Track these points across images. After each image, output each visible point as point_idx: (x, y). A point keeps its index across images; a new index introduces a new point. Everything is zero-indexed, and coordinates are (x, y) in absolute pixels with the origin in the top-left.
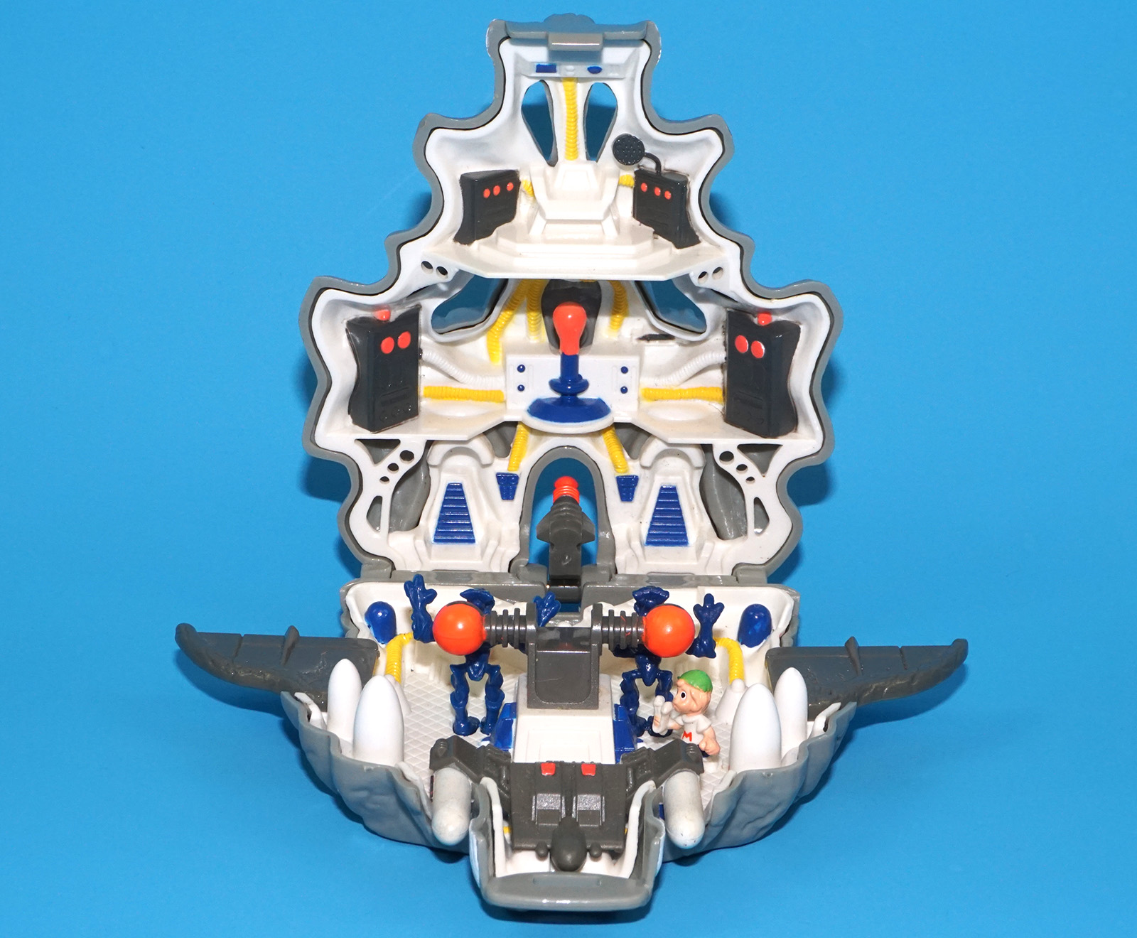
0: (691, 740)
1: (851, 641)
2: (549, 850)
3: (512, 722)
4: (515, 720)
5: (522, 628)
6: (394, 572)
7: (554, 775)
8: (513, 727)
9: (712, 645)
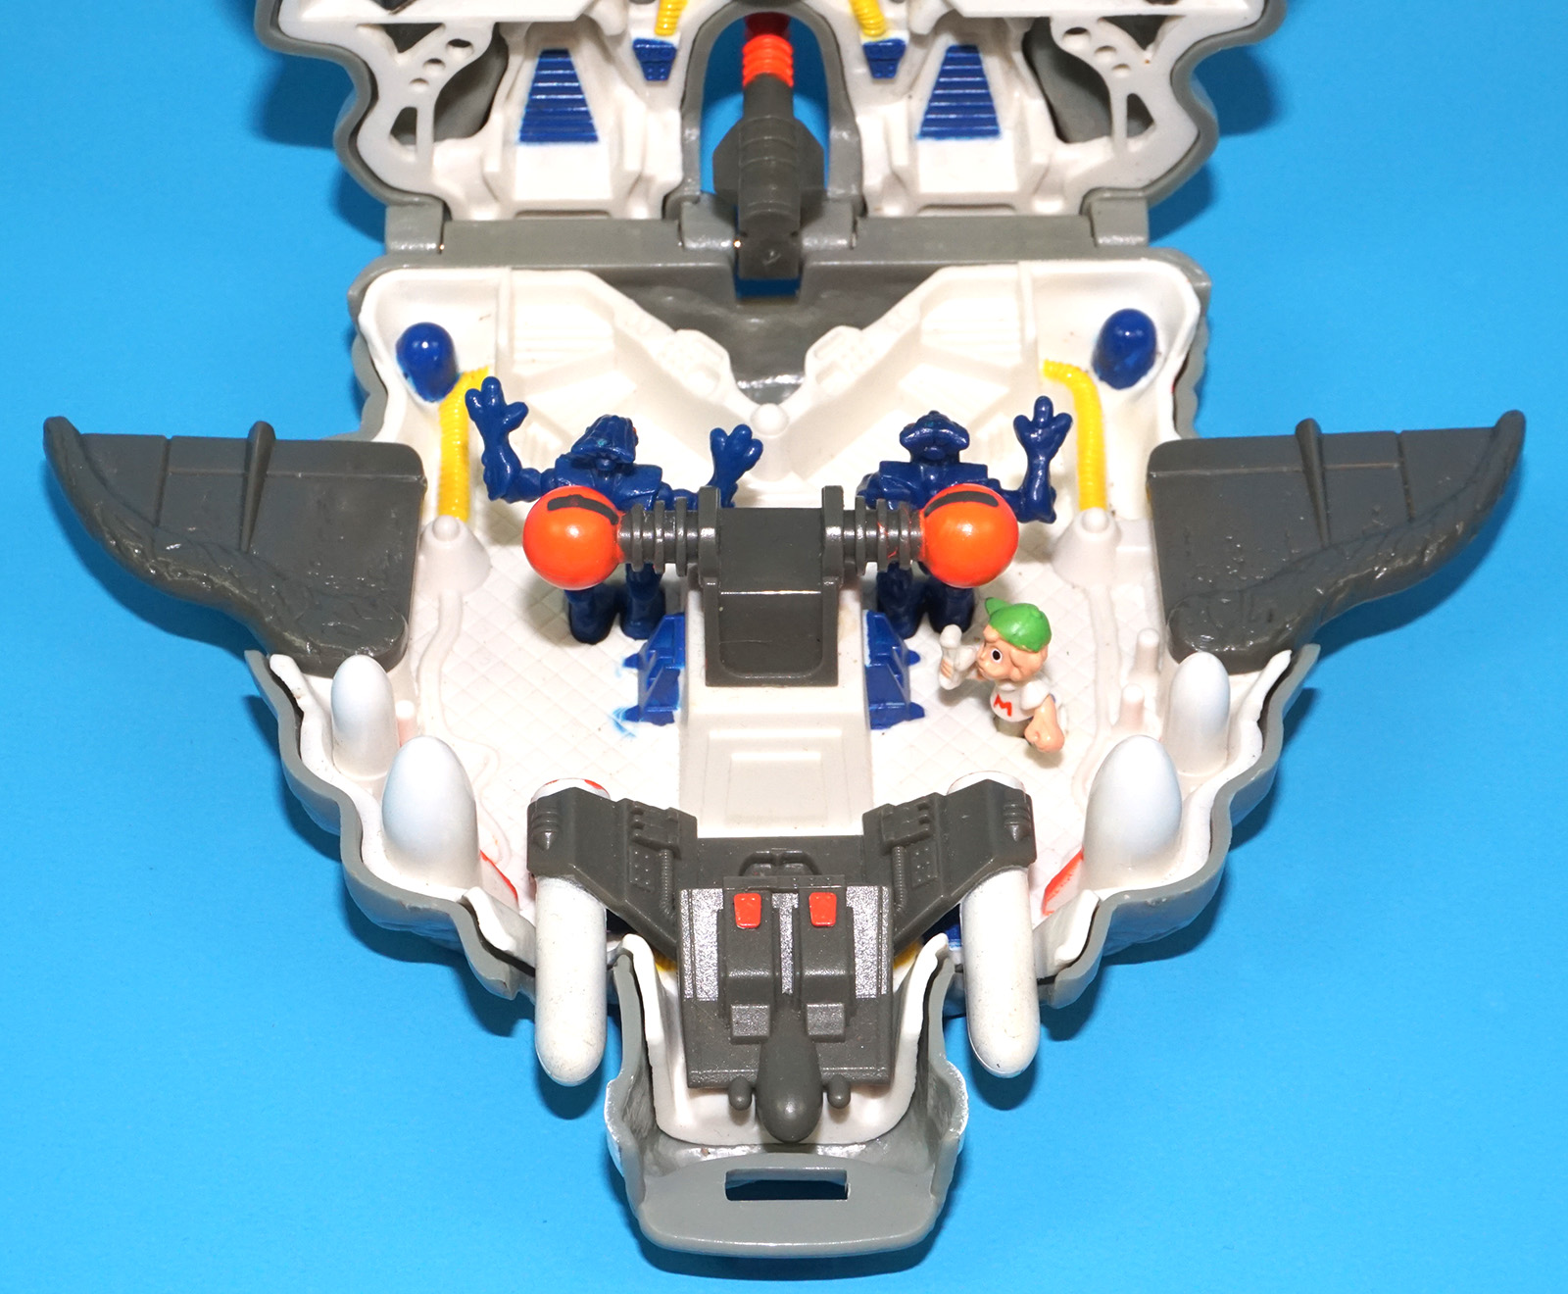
0: (1009, 713)
1: (1305, 427)
2: (753, 1089)
3: (678, 672)
4: (682, 670)
5: (692, 535)
6: (448, 226)
7: (757, 928)
8: (681, 679)
9: (1049, 495)
